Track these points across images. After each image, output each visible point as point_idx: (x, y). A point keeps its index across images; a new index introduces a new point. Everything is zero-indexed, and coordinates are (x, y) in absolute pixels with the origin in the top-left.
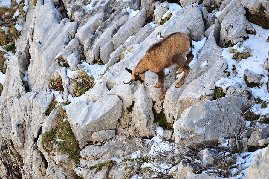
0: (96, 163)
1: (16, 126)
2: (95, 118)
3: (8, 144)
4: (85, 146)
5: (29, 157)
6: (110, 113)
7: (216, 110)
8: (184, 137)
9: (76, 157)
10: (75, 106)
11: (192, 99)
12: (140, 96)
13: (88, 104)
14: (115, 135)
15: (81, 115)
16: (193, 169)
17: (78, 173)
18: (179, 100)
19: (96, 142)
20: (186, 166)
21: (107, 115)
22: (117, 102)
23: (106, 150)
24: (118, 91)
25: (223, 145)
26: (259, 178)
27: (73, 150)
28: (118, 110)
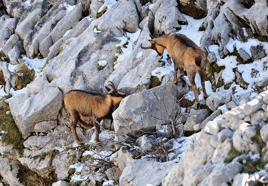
0: (39, 152)
2: (37, 110)
4: (28, 137)
6: (51, 104)
7: (152, 98)
8: (123, 125)
9: (20, 148)
10: (17, 99)
11: (129, 89)
13: (29, 97)
14: (57, 125)
15: (23, 107)
16: (132, 155)
17: (22, 162)
19: (39, 133)
20: (126, 152)
21: (48, 107)
22: (57, 93)
23: (49, 139)
24: (58, 83)
25: (160, 131)
26: (194, 161)
27: (16, 141)
28: (59, 101)
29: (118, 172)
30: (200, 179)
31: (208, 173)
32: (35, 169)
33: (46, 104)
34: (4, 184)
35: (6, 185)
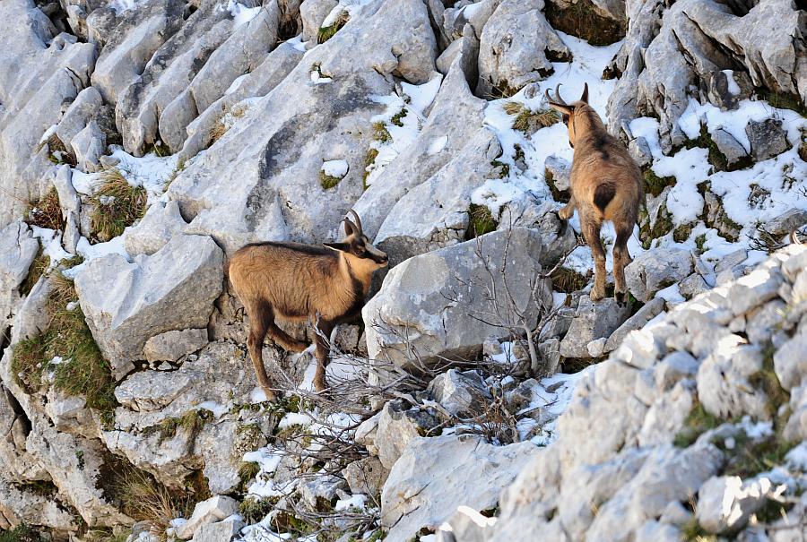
0: (158, 418)
2: (154, 299)
4: (128, 374)
6: (191, 283)
7: (473, 266)
8: (391, 342)
9: (105, 404)
10: (98, 267)
11: (409, 240)
12: (270, 235)
13: (131, 261)
14: (207, 342)
15: (115, 290)
16: (417, 425)
17: (111, 446)
19: (158, 363)
20: (399, 418)
21: (184, 290)
22: (209, 253)
23: (185, 381)
24: (211, 225)
25: (495, 357)
26: (590, 442)
27: (95, 385)
28: (213, 274)
29: (377, 471)
30: (607, 491)
31: (628, 477)
32: (147, 463)
33: (179, 283)
34: (60, 506)
35: (66, 510)
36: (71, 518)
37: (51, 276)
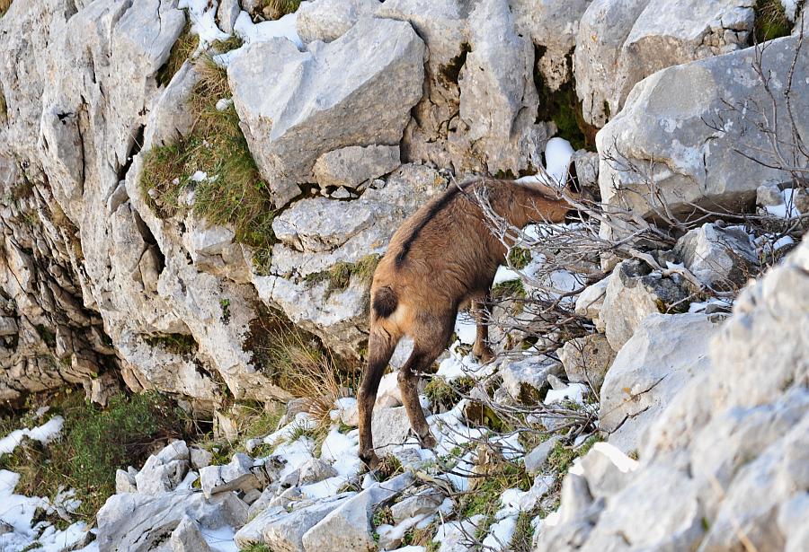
0: (327, 261)
1: (55, 117)
2: (327, 103)
3: (35, 180)
4: (291, 201)
5: (101, 231)
6: (380, 84)
7: (750, 83)
8: (631, 182)
9: (260, 241)
10: (258, 55)
11: (671, 41)
12: (489, 25)
13: (302, 50)
14: (399, 163)
15: (278, 88)
16: (655, 297)
17: (264, 295)
18: (627, 43)
19: (332, 189)
20: (632, 285)
21: (370, 93)
22: (406, 44)
23: (365, 215)
24: (411, 6)
25: (770, 209)
27: (248, 213)
28: (409, 73)
29: (603, 354)
30: (755, 446)
32: (310, 321)
33: (363, 82)
34: (201, 370)
35: (208, 375)
36: (214, 386)
37: (199, 62)
